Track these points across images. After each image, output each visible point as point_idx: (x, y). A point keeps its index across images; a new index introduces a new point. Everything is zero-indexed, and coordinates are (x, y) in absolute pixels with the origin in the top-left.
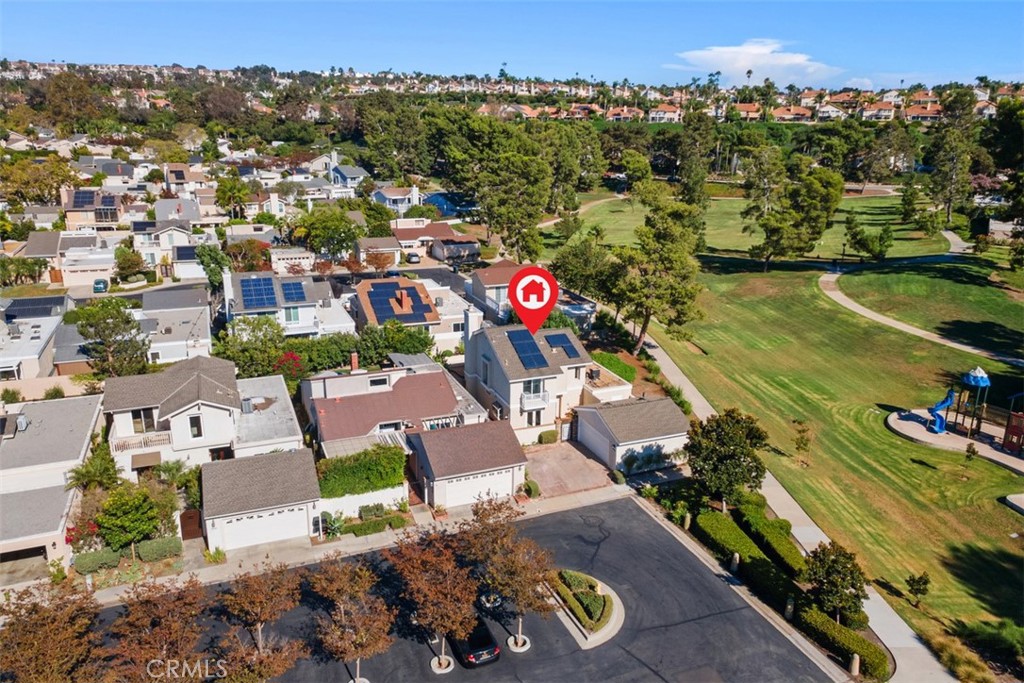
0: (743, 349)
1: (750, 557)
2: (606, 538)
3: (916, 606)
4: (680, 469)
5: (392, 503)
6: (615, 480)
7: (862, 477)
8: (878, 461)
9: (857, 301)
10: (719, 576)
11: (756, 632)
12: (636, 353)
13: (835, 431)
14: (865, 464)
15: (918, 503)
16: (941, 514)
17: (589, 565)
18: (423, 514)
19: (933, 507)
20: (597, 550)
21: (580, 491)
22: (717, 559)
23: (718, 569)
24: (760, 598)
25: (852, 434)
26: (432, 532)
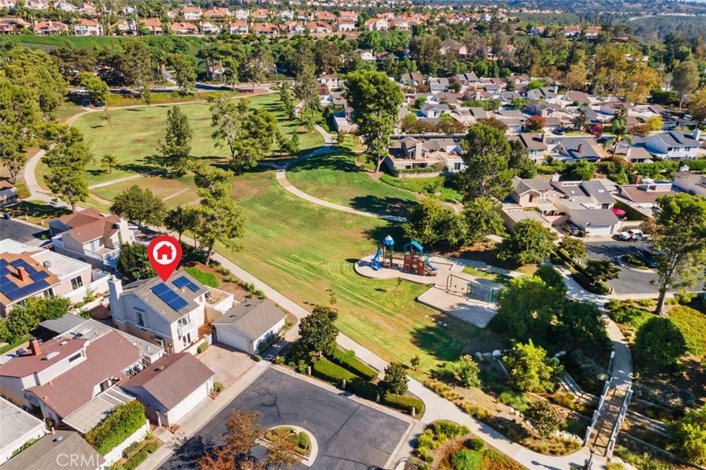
0: (261, 240)
1: (351, 379)
2: (276, 398)
3: (415, 370)
4: (283, 339)
5: (141, 437)
6: (256, 360)
7: (361, 307)
8: (362, 295)
9: (305, 192)
10: (340, 394)
11: (371, 416)
12: (208, 263)
13: (336, 283)
14: (358, 299)
15: (388, 313)
16: (398, 315)
17: (279, 419)
18: (163, 434)
19: (394, 313)
20: (277, 408)
21: (242, 375)
22: (334, 385)
23: (338, 391)
24: (363, 398)
25: (345, 282)
26: (178, 443)
